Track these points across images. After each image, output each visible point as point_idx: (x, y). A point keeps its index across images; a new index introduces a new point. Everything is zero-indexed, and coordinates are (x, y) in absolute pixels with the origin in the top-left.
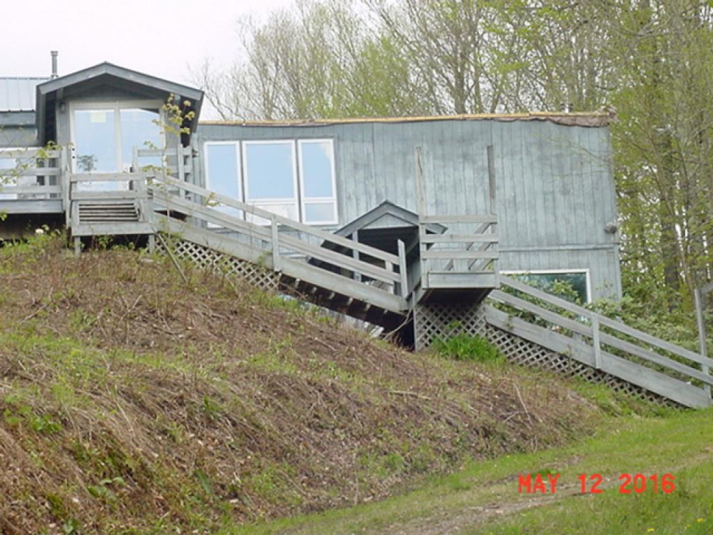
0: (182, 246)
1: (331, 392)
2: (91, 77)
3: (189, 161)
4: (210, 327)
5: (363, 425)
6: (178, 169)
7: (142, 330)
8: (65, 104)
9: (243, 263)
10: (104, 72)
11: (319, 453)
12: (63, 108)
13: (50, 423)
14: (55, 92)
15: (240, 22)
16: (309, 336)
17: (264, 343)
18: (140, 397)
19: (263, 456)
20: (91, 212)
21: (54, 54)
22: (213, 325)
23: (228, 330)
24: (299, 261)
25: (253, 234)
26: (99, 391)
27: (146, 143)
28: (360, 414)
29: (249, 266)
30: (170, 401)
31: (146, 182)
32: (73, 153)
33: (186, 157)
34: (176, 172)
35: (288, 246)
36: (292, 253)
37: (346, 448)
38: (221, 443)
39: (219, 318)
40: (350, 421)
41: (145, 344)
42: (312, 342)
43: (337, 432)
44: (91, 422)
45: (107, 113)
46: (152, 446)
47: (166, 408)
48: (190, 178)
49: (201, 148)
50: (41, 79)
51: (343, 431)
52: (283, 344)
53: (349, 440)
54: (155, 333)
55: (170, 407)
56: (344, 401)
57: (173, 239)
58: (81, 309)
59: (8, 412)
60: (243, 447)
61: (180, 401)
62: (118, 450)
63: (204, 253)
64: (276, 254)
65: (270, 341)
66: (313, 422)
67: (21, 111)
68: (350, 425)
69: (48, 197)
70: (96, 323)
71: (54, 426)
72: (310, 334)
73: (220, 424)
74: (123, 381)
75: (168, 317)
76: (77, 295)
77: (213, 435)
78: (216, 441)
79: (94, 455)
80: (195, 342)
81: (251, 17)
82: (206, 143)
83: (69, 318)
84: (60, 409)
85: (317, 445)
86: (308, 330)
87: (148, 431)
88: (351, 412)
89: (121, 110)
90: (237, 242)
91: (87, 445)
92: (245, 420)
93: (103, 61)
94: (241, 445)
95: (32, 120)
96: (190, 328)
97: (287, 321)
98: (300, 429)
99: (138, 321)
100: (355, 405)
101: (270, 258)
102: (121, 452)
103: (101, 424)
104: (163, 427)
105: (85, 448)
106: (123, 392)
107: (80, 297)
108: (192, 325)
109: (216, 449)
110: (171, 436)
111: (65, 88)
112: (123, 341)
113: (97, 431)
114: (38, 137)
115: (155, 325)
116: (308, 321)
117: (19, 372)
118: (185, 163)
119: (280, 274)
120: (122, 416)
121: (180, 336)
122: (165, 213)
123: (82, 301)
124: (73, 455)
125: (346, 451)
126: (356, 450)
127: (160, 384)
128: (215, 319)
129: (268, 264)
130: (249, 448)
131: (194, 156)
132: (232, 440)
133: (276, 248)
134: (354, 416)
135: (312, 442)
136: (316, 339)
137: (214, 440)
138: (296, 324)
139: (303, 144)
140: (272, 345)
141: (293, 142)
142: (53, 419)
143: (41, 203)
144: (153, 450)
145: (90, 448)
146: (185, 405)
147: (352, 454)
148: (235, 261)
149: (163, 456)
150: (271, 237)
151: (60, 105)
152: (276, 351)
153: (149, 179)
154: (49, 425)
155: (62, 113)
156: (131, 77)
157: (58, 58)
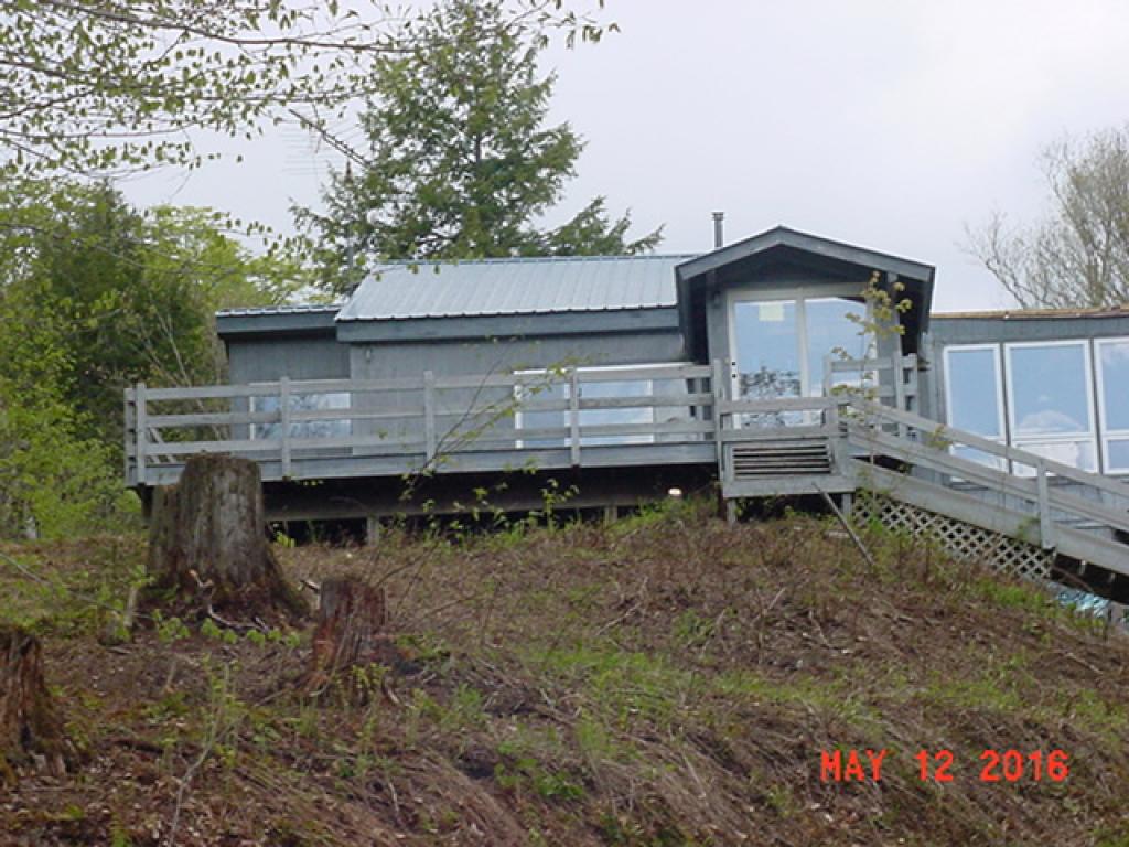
0: (895, 511)
1: (1061, 738)
2: (758, 249)
3: (913, 376)
4: (895, 638)
5: (1112, 792)
6: (894, 389)
7: (784, 643)
8: (718, 293)
9: (992, 537)
10: (777, 242)
11: (1033, 836)
12: (717, 301)
13: (566, 784)
14: (703, 275)
15: (1047, 155)
16: (1058, 651)
17: (981, 662)
18: (727, 744)
19: (928, 839)
20: (753, 460)
21: (718, 217)
22: (899, 633)
23: (924, 640)
24: (1091, 533)
25: (1006, 490)
26: (658, 735)
27: (835, 351)
28: (1109, 774)
29: (1004, 541)
30: (783, 752)
31: (836, 411)
32: (734, 370)
33: (907, 371)
34: (891, 394)
35: (1069, 510)
36: (1078, 521)
37: (1081, 828)
38: (862, 817)
39: (911, 623)
40: (1091, 785)
41: (788, 665)
42: (1061, 659)
43: (1068, 802)
44: (633, 785)
45: (785, 307)
46: (737, 822)
47: (776, 763)
48: (915, 404)
49: (939, 357)
50: (684, 257)
51: (1076, 801)
52: (1012, 662)
53: (1086, 815)
54: (806, 646)
55: (783, 760)
56: (1081, 753)
57: (880, 501)
58: (691, 611)
59: (501, 767)
60: (897, 826)
61: (799, 751)
62: (674, 828)
63: (930, 521)
64: (1045, 522)
65: (991, 657)
66: (1027, 787)
67: (659, 307)
68: (1090, 791)
69: (702, 439)
70: (713, 632)
71: (573, 790)
72: (1061, 647)
73: (860, 787)
74: (701, 720)
75: (828, 621)
76: (689, 589)
77: (850, 806)
78: (854, 814)
79: (633, 835)
80: (867, 660)
81: (1066, 147)
82: (947, 349)
83: (675, 624)
84: (584, 763)
85: (1031, 823)
86: (1058, 641)
87: (734, 798)
88: (1094, 770)
89: (807, 301)
90: (981, 503)
91: (624, 820)
92: (903, 782)
93: (776, 225)
94: (893, 823)
95: (673, 321)
96: (861, 638)
97: (1024, 627)
98: (1004, 797)
99: (780, 628)
100: (1100, 761)
101: (1036, 529)
102: (678, 831)
103: (648, 787)
104: (758, 792)
105: (620, 824)
106: (700, 738)
107: (694, 592)
108: (864, 633)
109: (853, 828)
110: (770, 806)
111: (718, 270)
112: (755, 659)
113: (640, 798)
114: (685, 347)
115: (805, 635)
116: (1062, 627)
117: (538, 706)
118: (907, 380)
119: (1054, 554)
120: (689, 773)
121: (845, 651)
122: (867, 459)
123: (697, 598)
124: (601, 834)
125: (1080, 833)
126: (1096, 831)
127: (770, 725)
128: (904, 624)
129: (1032, 537)
130: (908, 826)
131: (922, 370)
132: (881, 814)
133: (1045, 511)
134: (1098, 777)
135: (1023, 818)
136: (1071, 654)
137: (850, 812)
138: (1038, 631)
139: (1102, 345)
140: (995, 663)
141: (1085, 342)
142: (571, 778)
143: (684, 448)
144: (738, 828)
145: (629, 824)
146: (806, 758)
147: (1089, 837)
148: (980, 533)
149: (753, 837)
150: (1037, 495)
151: (713, 298)
152: (998, 674)
153: (842, 407)
154: (565, 789)
155: (717, 307)
156: (820, 249)
157: (723, 222)
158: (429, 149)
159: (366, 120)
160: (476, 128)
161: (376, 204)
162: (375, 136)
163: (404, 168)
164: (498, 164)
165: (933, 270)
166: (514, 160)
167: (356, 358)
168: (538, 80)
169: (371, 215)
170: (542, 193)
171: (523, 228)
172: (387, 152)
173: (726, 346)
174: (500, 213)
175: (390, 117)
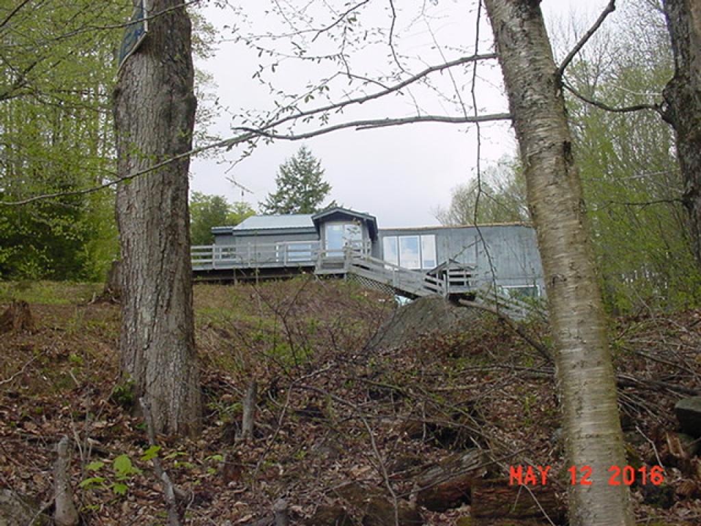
0: (357, 278)
10: (336, 211)
14: (318, 219)
20: (327, 265)
57: (354, 275)
67: (312, 227)
69: (313, 260)
82: (384, 237)
89: (345, 225)
90: (379, 276)
111: (322, 218)
141: (418, 236)
155: (323, 227)
156: (347, 212)
158: (293, 188)
159: (277, 181)
160: (304, 183)
161: (280, 201)
162: (279, 184)
163: (286, 192)
164: (310, 191)
165: (375, 218)
166: (314, 190)
167: (237, 239)
168: (320, 171)
169: (279, 204)
170: (320, 199)
171: (317, 208)
172: (282, 189)
173: (324, 235)
174: (310, 204)
175: (283, 180)
